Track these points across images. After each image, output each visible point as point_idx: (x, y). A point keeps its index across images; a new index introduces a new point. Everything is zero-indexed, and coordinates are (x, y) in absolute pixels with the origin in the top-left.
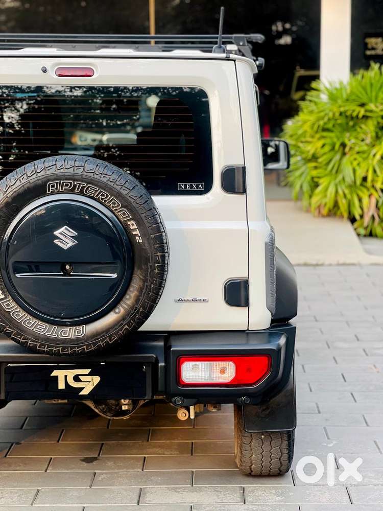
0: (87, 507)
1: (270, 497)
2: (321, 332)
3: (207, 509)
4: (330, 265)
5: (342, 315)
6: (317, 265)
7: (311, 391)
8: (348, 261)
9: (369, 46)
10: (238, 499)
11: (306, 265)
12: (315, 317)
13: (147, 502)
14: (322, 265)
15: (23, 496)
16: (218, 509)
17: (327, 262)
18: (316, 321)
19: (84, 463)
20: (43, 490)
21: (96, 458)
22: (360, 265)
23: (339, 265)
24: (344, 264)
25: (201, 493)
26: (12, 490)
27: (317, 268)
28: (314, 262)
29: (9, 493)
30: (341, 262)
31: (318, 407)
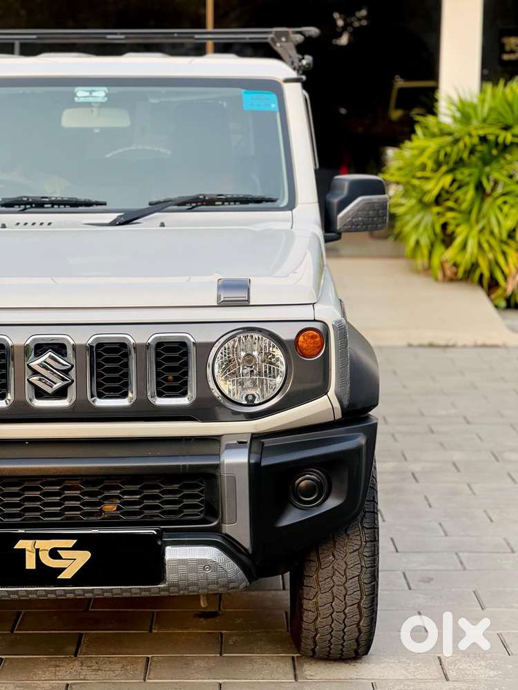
0: (224, 683)
1: (482, 671)
2: (480, 438)
3: (397, 687)
4: (465, 346)
5: (502, 416)
6: (447, 346)
7: (491, 521)
8: (488, 342)
9: (508, 48)
10: (437, 674)
11: (431, 346)
12: (465, 418)
13: (308, 677)
14: (454, 346)
15: (129, 667)
16: (412, 688)
17: (460, 343)
18: (468, 423)
19: (202, 619)
20: (155, 659)
21: (217, 612)
22: (505, 347)
23: (476, 346)
24: (484, 346)
25: (382, 665)
26: (111, 659)
27: (448, 350)
28: (442, 342)
29: (108, 663)
30: (480, 342)
31: (508, 544)
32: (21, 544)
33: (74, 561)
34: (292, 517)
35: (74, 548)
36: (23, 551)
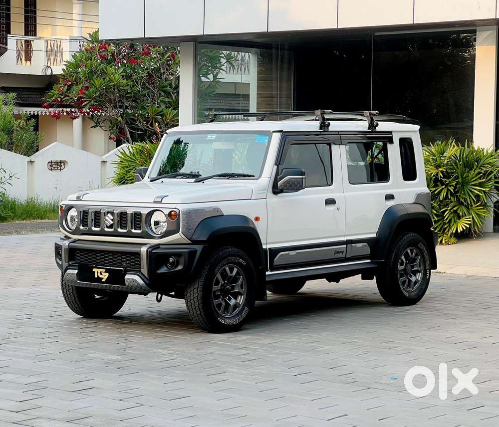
32: (94, 270)
33: (105, 276)
34: (163, 270)
35: (105, 272)
36: (94, 272)
